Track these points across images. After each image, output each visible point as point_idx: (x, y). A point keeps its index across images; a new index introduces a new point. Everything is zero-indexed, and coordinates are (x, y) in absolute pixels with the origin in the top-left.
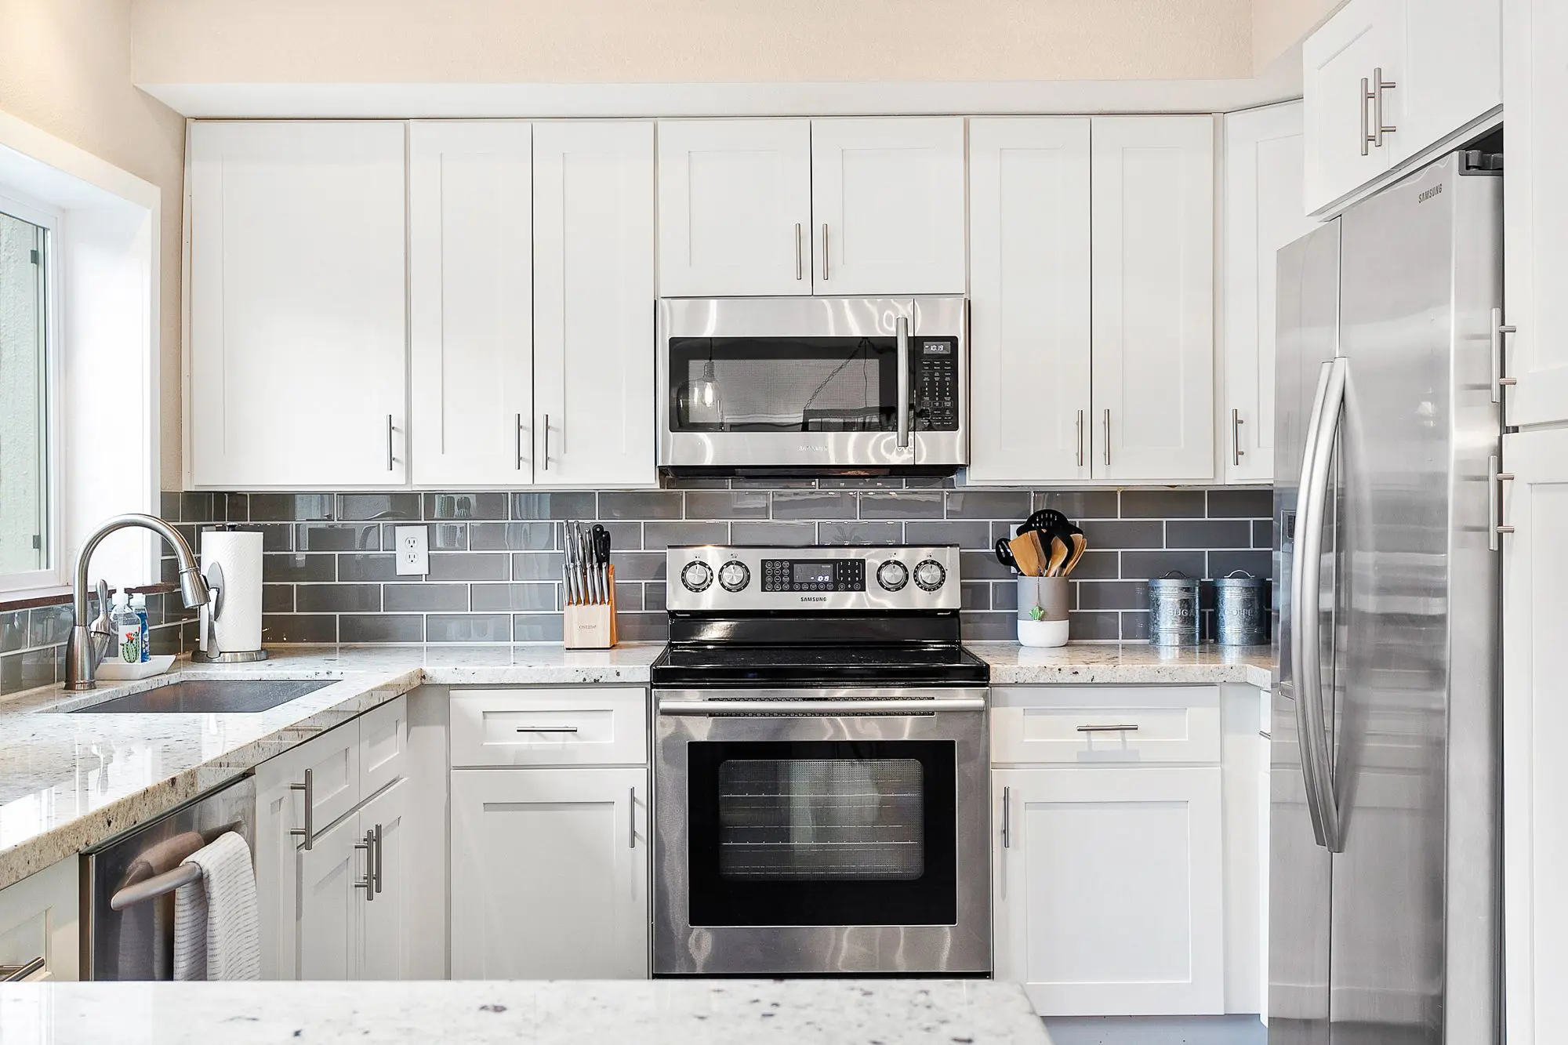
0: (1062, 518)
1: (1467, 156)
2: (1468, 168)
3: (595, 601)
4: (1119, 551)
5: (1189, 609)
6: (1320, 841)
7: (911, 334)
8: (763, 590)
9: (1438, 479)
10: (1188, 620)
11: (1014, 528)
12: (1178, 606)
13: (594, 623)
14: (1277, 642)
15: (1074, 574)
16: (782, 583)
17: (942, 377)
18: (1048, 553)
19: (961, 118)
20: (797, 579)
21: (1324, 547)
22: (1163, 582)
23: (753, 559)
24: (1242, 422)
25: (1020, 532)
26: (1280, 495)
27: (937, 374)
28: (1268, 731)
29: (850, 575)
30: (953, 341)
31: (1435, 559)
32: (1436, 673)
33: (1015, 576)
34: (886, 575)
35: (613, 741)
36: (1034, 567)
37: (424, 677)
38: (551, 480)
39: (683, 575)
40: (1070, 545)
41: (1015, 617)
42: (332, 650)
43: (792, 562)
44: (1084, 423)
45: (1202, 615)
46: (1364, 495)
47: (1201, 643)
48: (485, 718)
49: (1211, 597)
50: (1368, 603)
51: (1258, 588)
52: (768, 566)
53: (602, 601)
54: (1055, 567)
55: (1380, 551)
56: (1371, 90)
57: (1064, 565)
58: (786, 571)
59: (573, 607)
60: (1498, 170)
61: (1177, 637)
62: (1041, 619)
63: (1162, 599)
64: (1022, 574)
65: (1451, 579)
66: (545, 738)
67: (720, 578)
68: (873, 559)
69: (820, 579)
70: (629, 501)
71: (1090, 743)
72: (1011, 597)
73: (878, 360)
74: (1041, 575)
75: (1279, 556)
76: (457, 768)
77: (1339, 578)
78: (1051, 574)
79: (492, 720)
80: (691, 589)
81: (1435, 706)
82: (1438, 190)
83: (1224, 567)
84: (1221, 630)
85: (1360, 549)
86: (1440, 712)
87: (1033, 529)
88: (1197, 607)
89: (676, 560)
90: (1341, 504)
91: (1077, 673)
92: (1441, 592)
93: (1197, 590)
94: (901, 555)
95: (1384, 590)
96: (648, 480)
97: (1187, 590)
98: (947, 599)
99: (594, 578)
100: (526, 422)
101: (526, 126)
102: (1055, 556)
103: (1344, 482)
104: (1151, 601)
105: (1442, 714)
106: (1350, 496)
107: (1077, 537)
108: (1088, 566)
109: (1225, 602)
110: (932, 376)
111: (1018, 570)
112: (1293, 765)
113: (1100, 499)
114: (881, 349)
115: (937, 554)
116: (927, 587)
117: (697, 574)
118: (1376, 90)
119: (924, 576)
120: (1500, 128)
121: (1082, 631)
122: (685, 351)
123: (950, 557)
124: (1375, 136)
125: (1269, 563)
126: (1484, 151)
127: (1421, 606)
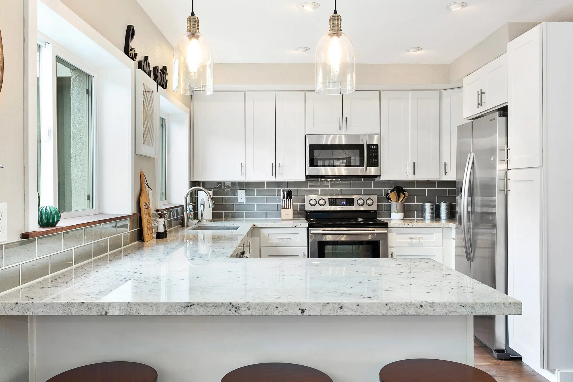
0: (402, 188)
1: (500, 112)
2: (500, 115)
3: (289, 208)
4: (415, 196)
5: (433, 211)
6: (468, 260)
7: (367, 144)
8: (330, 205)
9: (494, 179)
10: (433, 214)
11: (389, 191)
12: (430, 210)
13: (288, 213)
14: (457, 219)
15: (404, 202)
16: (334, 204)
17: (375, 154)
18: (399, 197)
19: (379, 91)
20: (337, 203)
21: (469, 196)
22: (426, 204)
23: (327, 198)
24: (446, 165)
25: (391, 192)
26: (458, 182)
27: (373, 153)
28: (455, 238)
29: (350, 202)
30: (377, 145)
31: (493, 198)
32: (494, 226)
33: (390, 202)
34: (359, 202)
35: (299, 241)
36: (395, 200)
37: (255, 225)
38: (279, 179)
39: (309, 202)
40: (404, 195)
41: (390, 212)
43: (336, 199)
44: (409, 165)
45: (436, 212)
46: (478, 182)
47: (436, 219)
48: (269, 235)
49: (438, 208)
50: (478, 210)
51: (450, 205)
52: (330, 200)
53: (291, 208)
54: (400, 200)
55: (482, 196)
56: (479, 93)
57: (402, 200)
58: (335, 201)
59: (284, 210)
60: (506, 115)
61: (430, 217)
62: (397, 213)
63: (426, 208)
64: (392, 202)
65: (497, 203)
66: (283, 240)
67: (319, 203)
68: (355, 198)
69: (343, 203)
71: (411, 241)
72: (389, 207)
73: (359, 150)
74: (397, 202)
75: (458, 198)
76: (261, 247)
77: (472, 204)
78: (399, 202)
79: (270, 236)
80: (311, 205)
81: (493, 233)
82: (494, 119)
83: (441, 200)
84: (441, 216)
85: (477, 196)
86: (494, 234)
87: (395, 191)
88: (435, 210)
89: (308, 198)
90: (473, 185)
91: (408, 225)
92: (495, 206)
93: (435, 206)
94: (363, 197)
95: (482, 206)
96: (303, 179)
97: (432, 206)
98: (374, 208)
99: (289, 202)
100: (274, 165)
101: (274, 93)
102: (400, 197)
103: (473, 180)
104: (423, 209)
105: (495, 235)
106: (475, 182)
107: (406, 193)
108: (409, 200)
109: (442, 209)
110: (372, 154)
111: (391, 201)
112: (462, 247)
113: (411, 184)
114: (360, 147)
115: (371, 197)
116: (370, 205)
117: (313, 202)
118: (480, 94)
119: (369, 202)
120: (507, 106)
121: (407, 216)
122: (313, 148)
123: (375, 198)
124: (480, 104)
125: (454, 199)
126: (503, 111)
127: (490, 210)
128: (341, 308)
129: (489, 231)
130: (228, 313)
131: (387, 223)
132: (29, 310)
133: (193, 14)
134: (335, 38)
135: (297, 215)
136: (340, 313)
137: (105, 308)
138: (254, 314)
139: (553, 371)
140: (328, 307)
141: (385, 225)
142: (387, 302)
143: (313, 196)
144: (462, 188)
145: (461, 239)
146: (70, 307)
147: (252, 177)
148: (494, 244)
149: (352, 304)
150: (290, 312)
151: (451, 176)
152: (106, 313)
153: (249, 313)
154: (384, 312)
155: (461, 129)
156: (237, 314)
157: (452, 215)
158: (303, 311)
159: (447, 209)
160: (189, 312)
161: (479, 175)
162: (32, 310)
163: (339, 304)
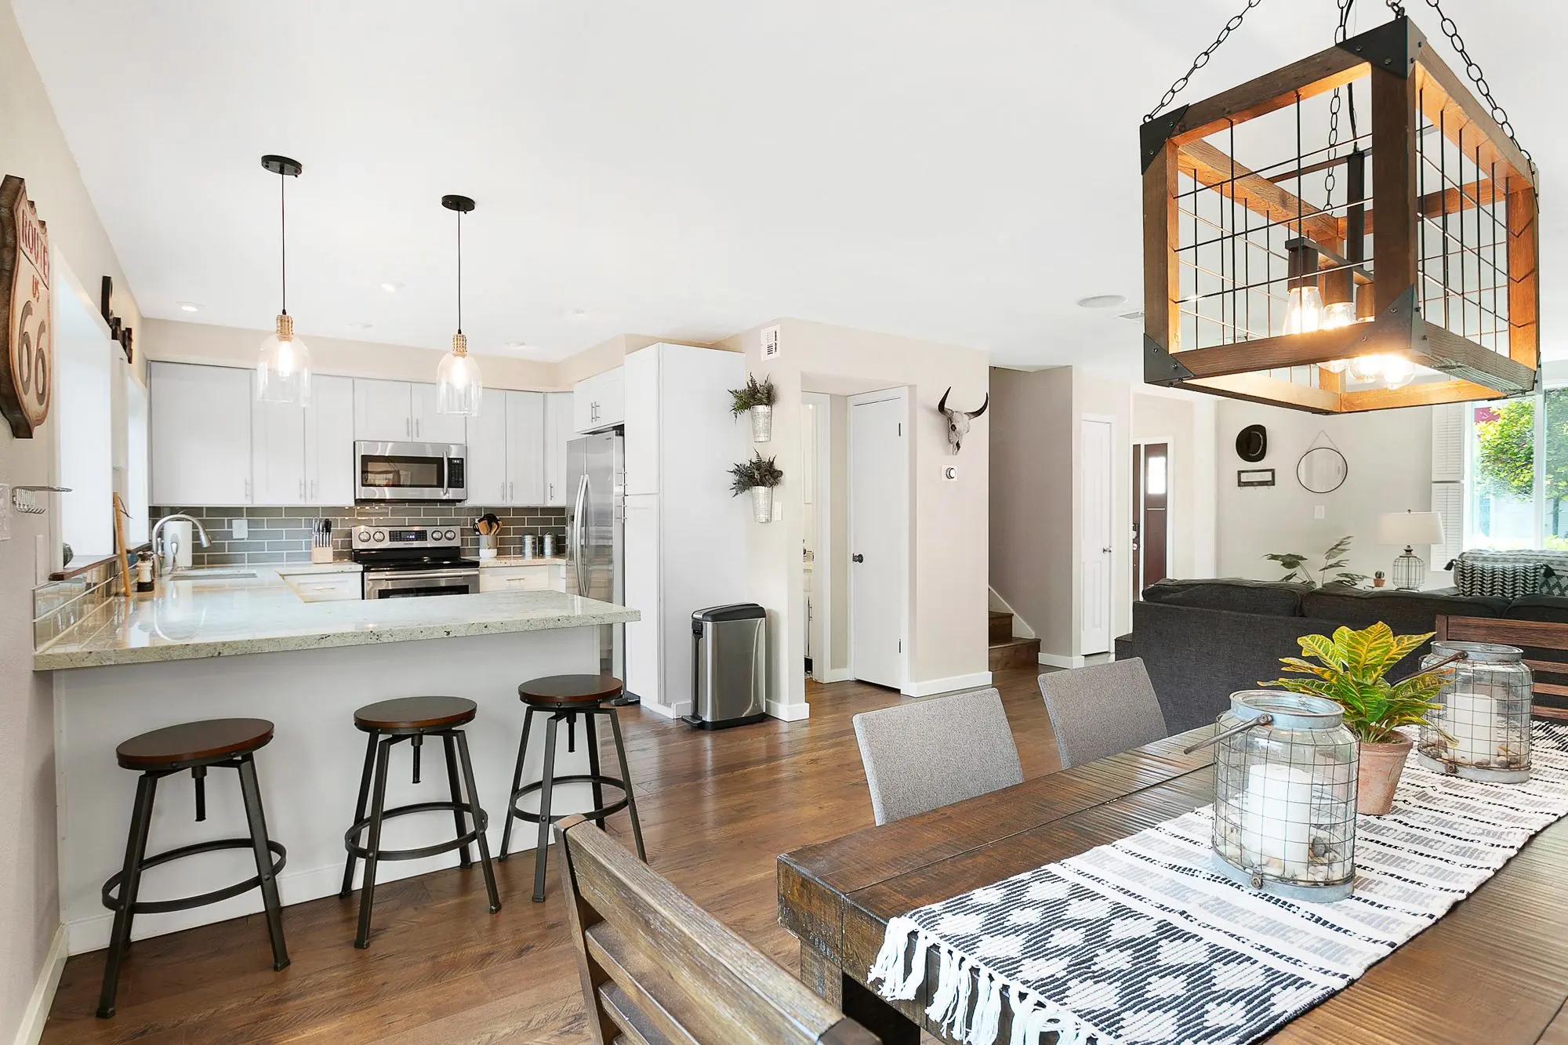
0: (494, 516)
1: (617, 431)
2: (616, 434)
3: (326, 546)
4: (512, 527)
5: (535, 545)
7: (448, 457)
8: (390, 541)
9: (610, 505)
10: (534, 548)
11: (477, 520)
12: (531, 544)
13: (328, 553)
14: (567, 554)
15: (497, 535)
16: (397, 538)
17: (458, 471)
18: (491, 527)
20: (403, 537)
21: (582, 526)
22: (526, 536)
23: (386, 530)
24: (553, 487)
25: (479, 521)
26: (568, 509)
28: (565, 577)
29: (421, 536)
30: (462, 459)
31: (610, 529)
32: (611, 562)
33: (478, 535)
34: (435, 535)
36: (485, 532)
38: (311, 503)
39: (359, 536)
40: (498, 524)
41: (480, 548)
42: (203, 568)
43: (400, 532)
44: (504, 487)
45: (538, 546)
46: (592, 509)
47: (539, 555)
49: (542, 541)
50: (593, 543)
51: (557, 538)
52: (391, 533)
53: (329, 546)
54: (492, 533)
55: (596, 526)
56: (593, 406)
57: (495, 532)
58: (398, 535)
59: (318, 548)
60: (623, 435)
61: (531, 553)
62: (489, 548)
63: (526, 542)
64: (481, 534)
65: (613, 535)
67: (373, 537)
68: (430, 530)
69: (410, 537)
70: (339, 511)
71: (510, 584)
72: (477, 542)
73: (438, 465)
74: (488, 535)
75: (568, 528)
77: (586, 536)
80: (362, 541)
81: (610, 569)
82: (610, 437)
83: (544, 531)
84: (545, 550)
85: (591, 525)
87: (485, 519)
88: (537, 544)
89: (356, 531)
90: (586, 512)
91: (506, 563)
92: (609, 538)
93: (537, 539)
94: (439, 528)
95: (597, 537)
96: (350, 502)
97: (534, 539)
98: (456, 543)
99: (326, 537)
100: (303, 482)
103: (587, 507)
104: (522, 542)
106: (589, 510)
107: (500, 522)
108: (503, 532)
109: (546, 542)
110: (455, 471)
113: (506, 510)
114: (439, 461)
115: (452, 528)
116: (449, 539)
117: (364, 537)
118: (595, 407)
119: (448, 535)
120: (623, 425)
121: (501, 552)
122: (366, 459)
123: (457, 529)
124: (594, 418)
125: (563, 530)
126: (620, 430)
127: (606, 542)
128: (486, 627)
129: (605, 567)
130: (369, 641)
131: (479, 562)
132: (110, 659)
133: (284, 312)
134: (459, 359)
135: (338, 556)
136: (485, 632)
137: (218, 649)
138: (397, 640)
139: (669, 705)
140: (474, 627)
141: (476, 564)
142: (529, 618)
143: (362, 528)
144: (573, 516)
145: (573, 578)
146: (170, 651)
147: (263, 499)
148: (610, 582)
149: (496, 623)
150: (436, 635)
151: (558, 501)
152: (220, 653)
153: (391, 639)
154: (526, 628)
155: (571, 445)
156: (378, 642)
157: (560, 549)
158: (448, 633)
159: (552, 542)
160: (324, 644)
161: (594, 499)
162: (114, 659)
163: (484, 624)
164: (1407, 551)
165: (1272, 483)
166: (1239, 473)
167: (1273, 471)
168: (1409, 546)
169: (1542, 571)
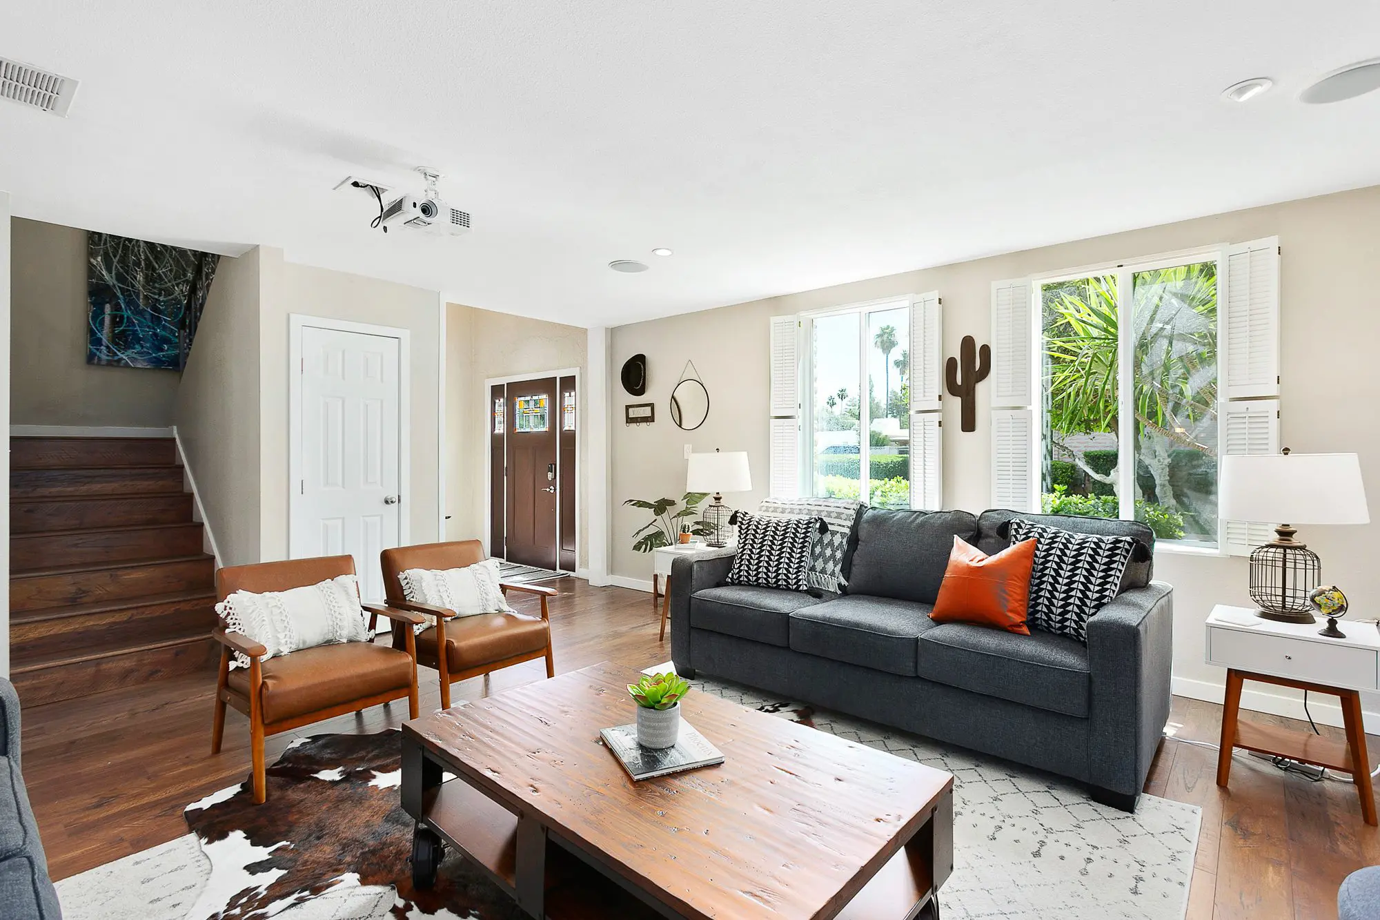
164: (716, 499)
165: (651, 419)
166: (628, 407)
167: (652, 405)
168: (718, 493)
169: (818, 525)
